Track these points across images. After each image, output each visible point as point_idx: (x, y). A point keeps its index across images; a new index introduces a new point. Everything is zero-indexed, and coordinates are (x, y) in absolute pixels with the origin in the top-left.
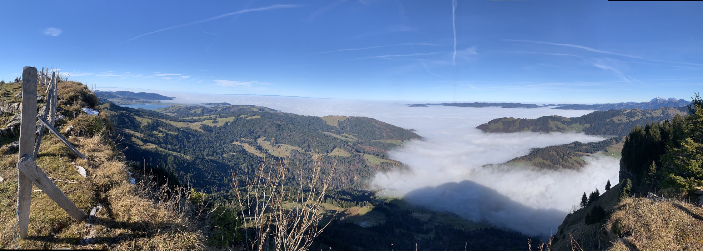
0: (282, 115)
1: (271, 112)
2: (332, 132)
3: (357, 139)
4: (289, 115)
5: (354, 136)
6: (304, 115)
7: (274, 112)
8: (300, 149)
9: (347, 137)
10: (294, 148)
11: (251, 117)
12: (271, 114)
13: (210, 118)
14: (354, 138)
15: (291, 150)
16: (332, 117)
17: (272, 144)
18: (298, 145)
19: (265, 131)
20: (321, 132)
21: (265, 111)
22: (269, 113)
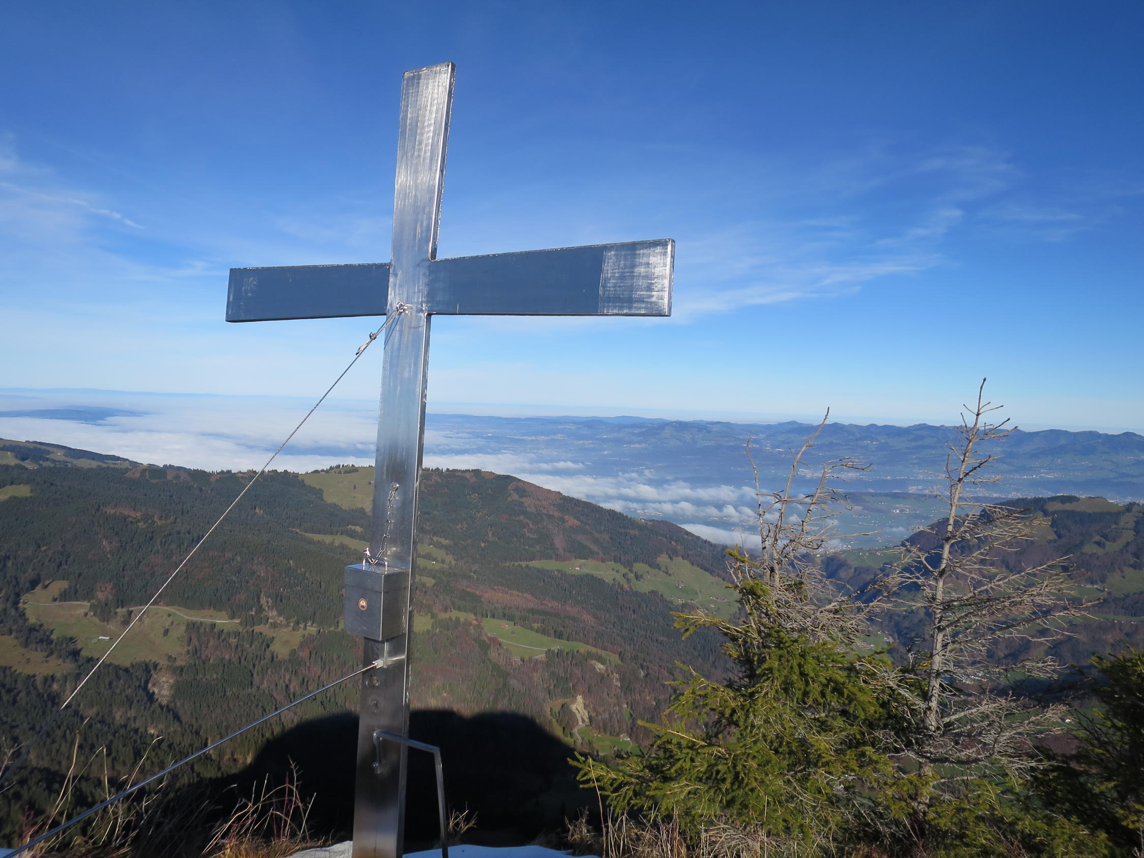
0: (138, 475)
2: (353, 535)
3: (450, 559)
4: (169, 477)
5: (440, 546)
6: (229, 472)
7: (94, 464)
8: (222, 621)
10: (196, 617)
12: (84, 475)
14: (440, 554)
15: (183, 628)
16: (346, 472)
17: (99, 610)
18: (216, 603)
19: (62, 553)
20: (307, 535)
21: (54, 461)
22: (78, 470)
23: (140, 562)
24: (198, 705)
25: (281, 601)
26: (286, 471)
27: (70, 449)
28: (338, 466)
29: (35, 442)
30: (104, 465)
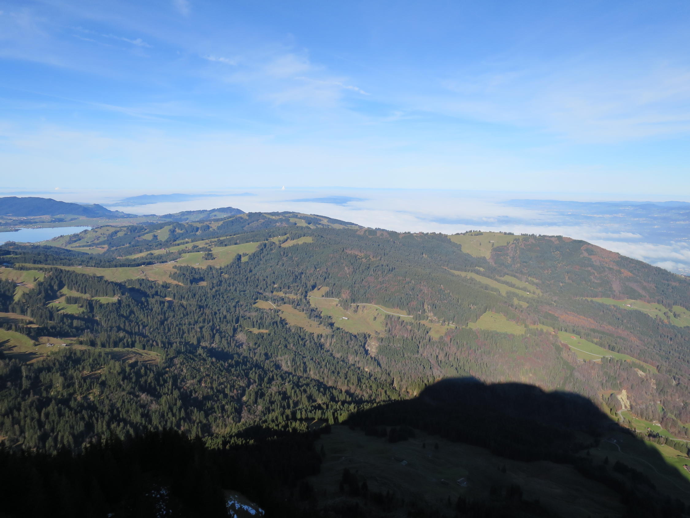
0: (362, 233)
1: (337, 226)
2: (478, 273)
3: (538, 291)
4: (378, 235)
5: (533, 283)
6: (409, 233)
7: (341, 227)
8: (404, 316)
9: (513, 286)
10: (390, 312)
11: (294, 242)
12: (337, 232)
13: (196, 249)
14: (532, 288)
15: (384, 317)
16: (476, 235)
17: (343, 304)
18: (400, 305)
19: (326, 273)
20: (451, 271)
21: (323, 225)
22: (333, 230)
23: (363, 280)
24: (390, 359)
25: (436, 308)
26: (440, 233)
27: (330, 219)
28: (471, 231)
29: (314, 215)
30: (346, 228)
